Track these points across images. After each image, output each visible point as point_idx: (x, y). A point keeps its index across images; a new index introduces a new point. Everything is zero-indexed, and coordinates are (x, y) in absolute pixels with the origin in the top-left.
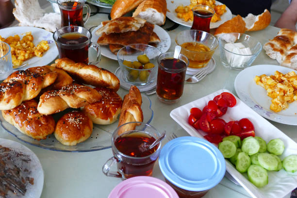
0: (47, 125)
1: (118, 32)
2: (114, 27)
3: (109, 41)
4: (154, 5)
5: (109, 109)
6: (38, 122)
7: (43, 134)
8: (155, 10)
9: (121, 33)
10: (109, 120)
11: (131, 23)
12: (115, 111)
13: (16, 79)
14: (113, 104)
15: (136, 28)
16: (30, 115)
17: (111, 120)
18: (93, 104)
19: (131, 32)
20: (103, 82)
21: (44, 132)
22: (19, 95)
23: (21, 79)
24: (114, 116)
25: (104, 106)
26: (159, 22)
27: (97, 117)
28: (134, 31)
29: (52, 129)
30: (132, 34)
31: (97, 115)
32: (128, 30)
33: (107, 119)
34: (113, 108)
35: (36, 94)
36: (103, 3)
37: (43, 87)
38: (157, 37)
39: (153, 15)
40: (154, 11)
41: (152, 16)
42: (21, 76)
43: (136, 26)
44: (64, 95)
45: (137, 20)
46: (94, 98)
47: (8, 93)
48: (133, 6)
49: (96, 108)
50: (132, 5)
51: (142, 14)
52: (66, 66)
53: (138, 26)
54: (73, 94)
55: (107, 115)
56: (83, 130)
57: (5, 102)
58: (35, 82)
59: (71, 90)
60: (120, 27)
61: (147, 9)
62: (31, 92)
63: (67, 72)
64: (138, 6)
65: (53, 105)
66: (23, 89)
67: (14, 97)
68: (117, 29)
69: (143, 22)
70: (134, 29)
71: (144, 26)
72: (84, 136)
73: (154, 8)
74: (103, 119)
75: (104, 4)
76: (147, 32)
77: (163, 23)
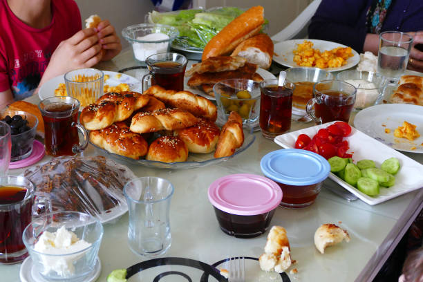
0: (140, 145)
1: (213, 72)
2: (207, 66)
3: (202, 80)
4: (257, 43)
5: (205, 135)
6: (131, 141)
7: (136, 154)
8: (258, 49)
9: (216, 73)
10: (206, 147)
11: (228, 62)
12: (212, 138)
13: (108, 100)
14: (210, 130)
15: (234, 66)
16: (122, 134)
17: (208, 147)
18: (188, 128)
19: (228, 72)
20: (199, 108)
21: (138, 150)
22: (112, 113)
23: (112, 100)
24: (212, 143)
25: (200, 132)
26: (263, 65)
27: (194, 142)
28: (232, 71)
29: (146, 149)
30: (230, 73)
31: (193, 140)
32: (225, 69)
33: (204, 145)
34: (210, 134)
35: (129, 114)
36: (192, 46)
37: (136, 108)
38: (261, 78)
39: (256, 55)
40: (256, 51)
41: (254, 58)
42: (113, 96)
43: (234, 65)
44: (158, 114)
45: (235, 59)
46: (189, 120)
47: (101, 111)
48: (230, 47)
49: (191, 133)
50: (229, 45)
51: (241, 54)
52: (158, 93)
53: (238, 65)
54: (168, 115)
55: (203, 141)
56: (178, 151)
57: (98, 119)
58: (128, 101)
59: (165, 112)
60: (215, 65)
61: (248, 49)
62: (123, 112)
63: (158, 98)
64: (237, 46)
65: (148, 122)
66: (116, 108)
67: (107, 115)
68: (211, 67)
69: (243, 61)
70: (232, 68)
71: (245, 66)
72: (180, 156)
73: (256, 47)
74: (199, 144)
75: (193, 48)
76: (249, 72)
77: (269, 65)
